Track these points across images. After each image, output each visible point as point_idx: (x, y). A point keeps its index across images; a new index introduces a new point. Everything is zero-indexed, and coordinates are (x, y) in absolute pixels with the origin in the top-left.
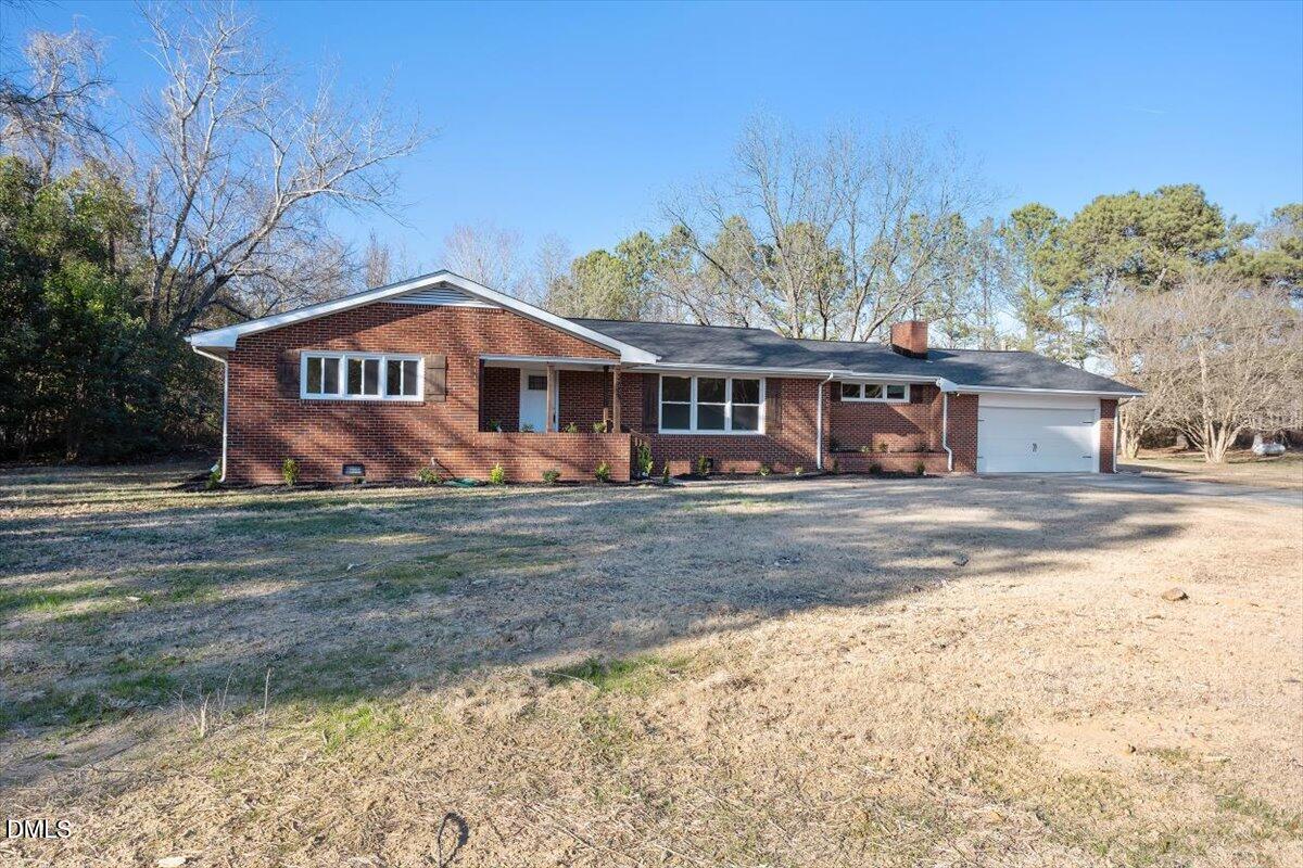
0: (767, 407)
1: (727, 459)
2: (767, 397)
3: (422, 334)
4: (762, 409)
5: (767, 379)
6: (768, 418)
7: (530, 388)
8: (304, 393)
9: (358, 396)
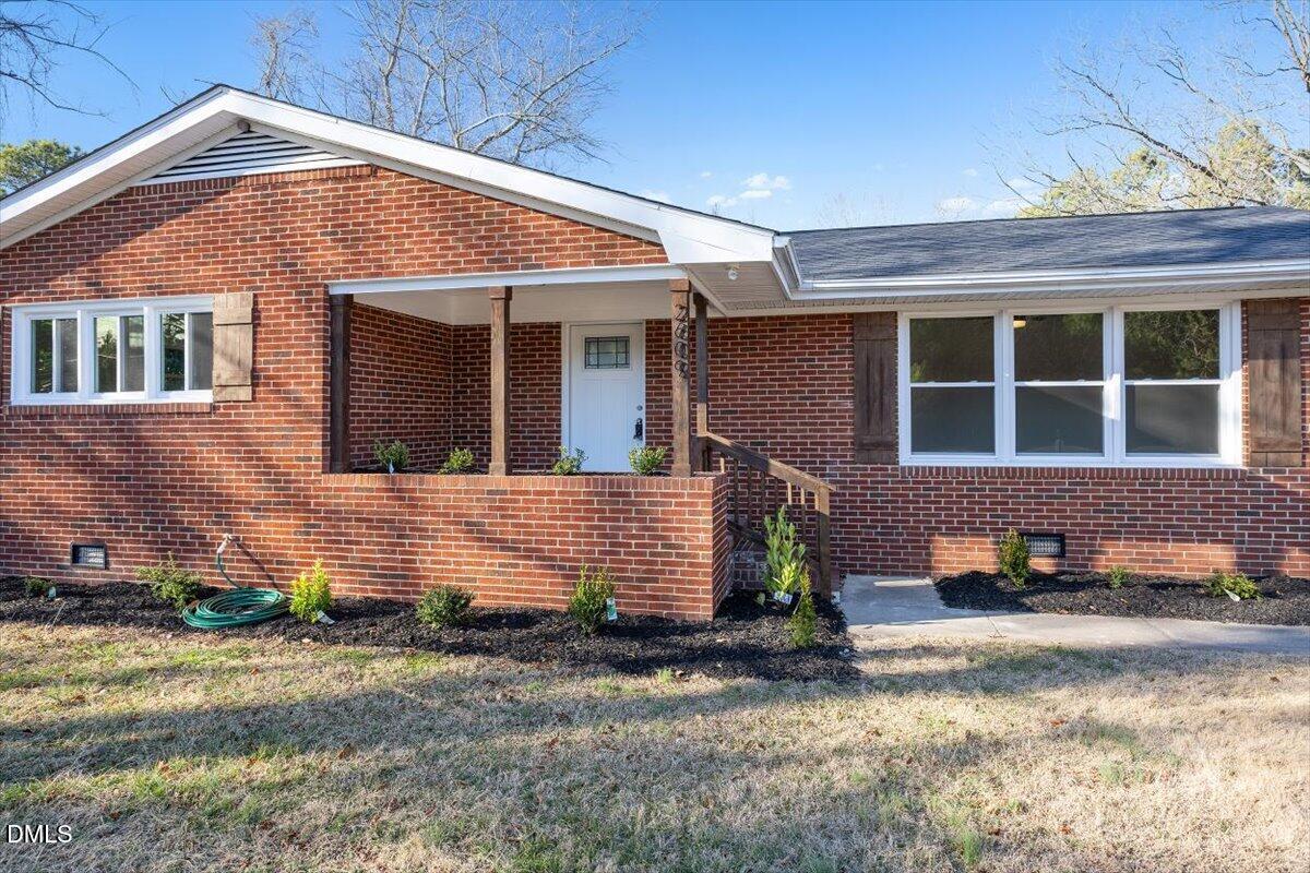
0: (1251, 384)
1: (1111, 535)
2: (1247, 356)
3: (210, 248)
4: (1231, 391)
5: (1244, 303)
6: (1252, 417)
7: (587, 365)
8: (22, 393)
9: (108, 399)
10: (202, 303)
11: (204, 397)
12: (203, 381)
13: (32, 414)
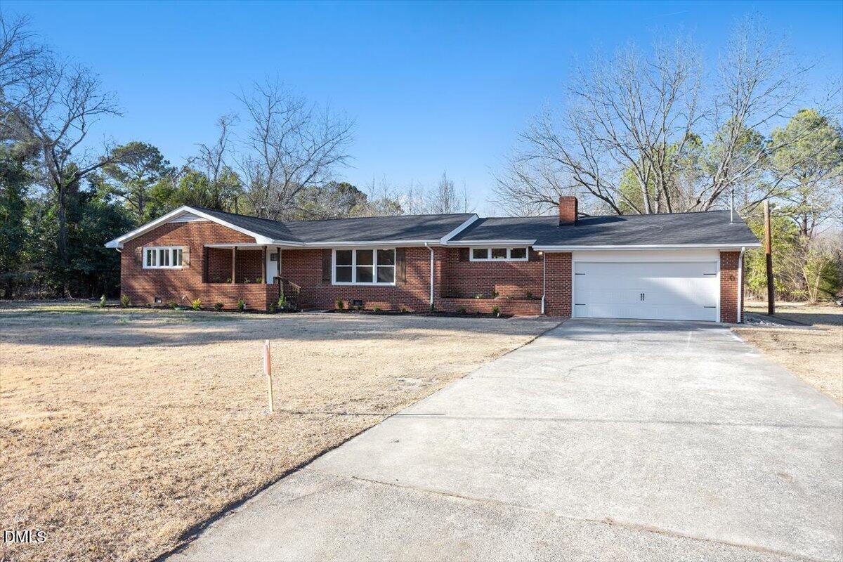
0: (398, 267)
1: (371, 301)
2: (397, 261)
4: (395, 269)
5: (396, 248)
6: (398, 275)
7: (271, 260)
8: (145, 266)
9: (162, 267)
10: (181, 248)
11: (180, 267)
12: (180, 264)
13: (147, 270)
